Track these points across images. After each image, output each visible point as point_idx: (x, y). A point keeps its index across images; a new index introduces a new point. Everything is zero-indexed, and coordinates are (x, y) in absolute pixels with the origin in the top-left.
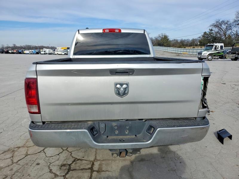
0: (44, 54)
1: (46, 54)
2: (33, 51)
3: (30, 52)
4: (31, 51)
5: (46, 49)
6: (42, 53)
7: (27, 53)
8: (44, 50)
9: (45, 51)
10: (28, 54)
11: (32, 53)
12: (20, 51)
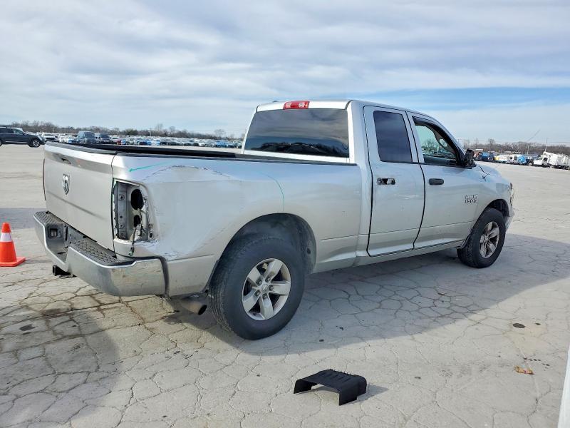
0: (543, 166)
1: (548, 166)
2: (518, 156)
3: (511, 158)
4: (513, 156)
5: (549, 154)
6: (536, 162)
7: (502, 160)
8: (543, 156)
9: (545, 159)
10: (504, 162)
11: (515, 162)
12: (485, 155)
